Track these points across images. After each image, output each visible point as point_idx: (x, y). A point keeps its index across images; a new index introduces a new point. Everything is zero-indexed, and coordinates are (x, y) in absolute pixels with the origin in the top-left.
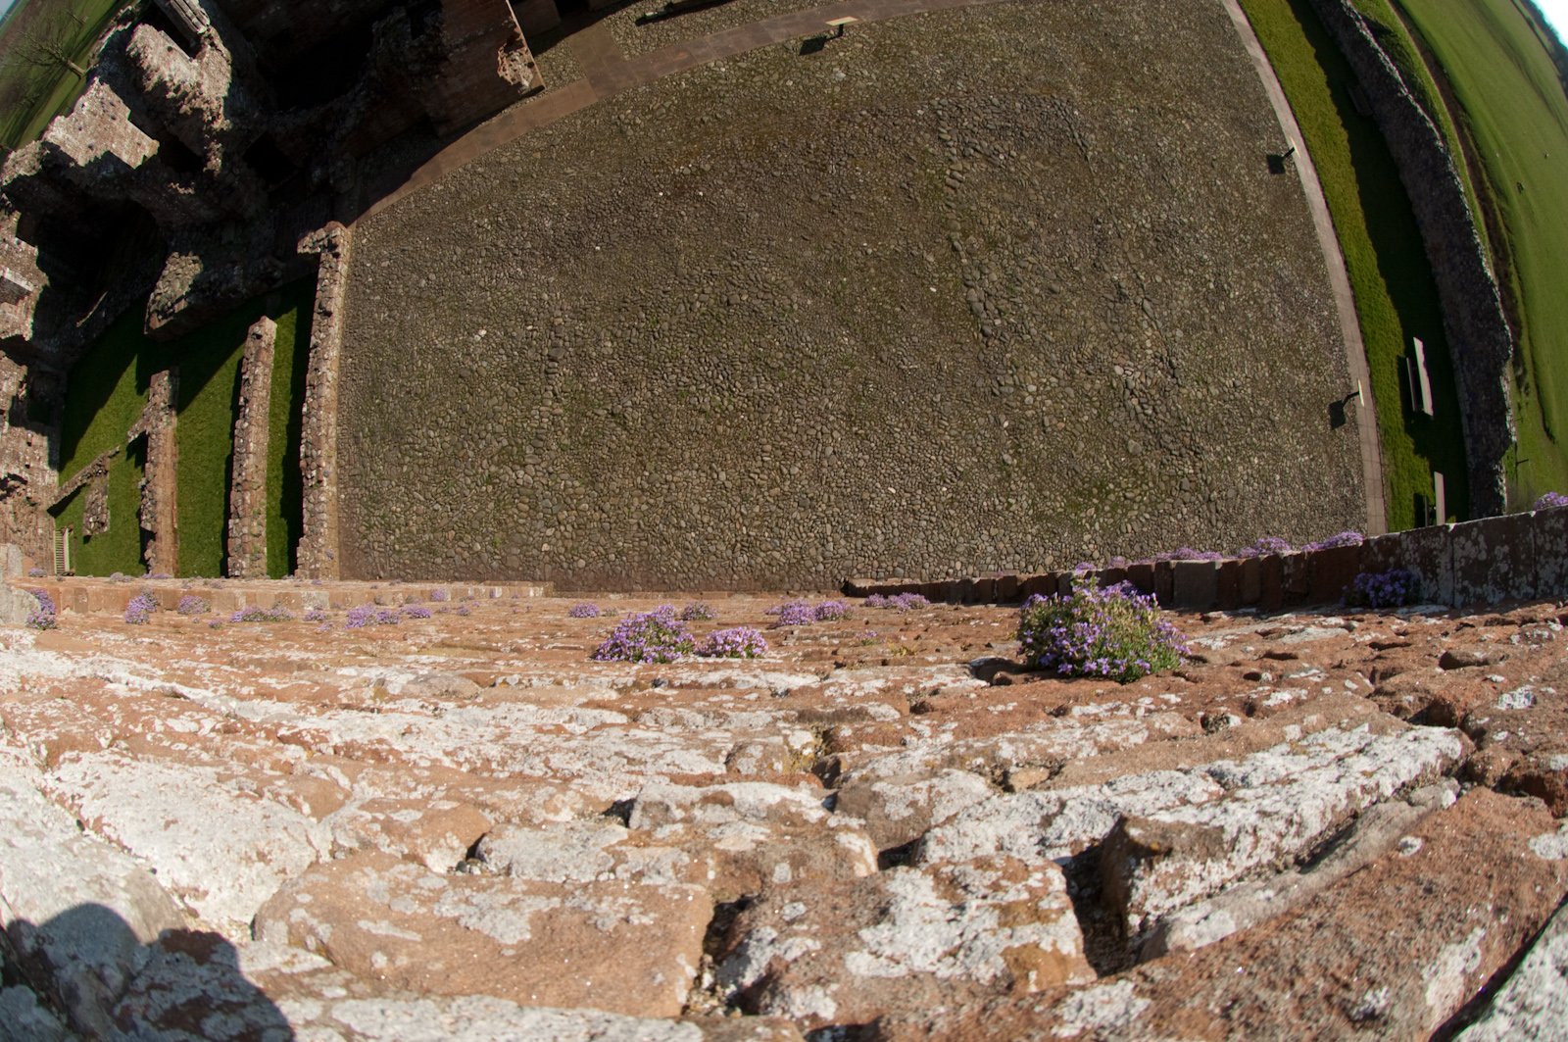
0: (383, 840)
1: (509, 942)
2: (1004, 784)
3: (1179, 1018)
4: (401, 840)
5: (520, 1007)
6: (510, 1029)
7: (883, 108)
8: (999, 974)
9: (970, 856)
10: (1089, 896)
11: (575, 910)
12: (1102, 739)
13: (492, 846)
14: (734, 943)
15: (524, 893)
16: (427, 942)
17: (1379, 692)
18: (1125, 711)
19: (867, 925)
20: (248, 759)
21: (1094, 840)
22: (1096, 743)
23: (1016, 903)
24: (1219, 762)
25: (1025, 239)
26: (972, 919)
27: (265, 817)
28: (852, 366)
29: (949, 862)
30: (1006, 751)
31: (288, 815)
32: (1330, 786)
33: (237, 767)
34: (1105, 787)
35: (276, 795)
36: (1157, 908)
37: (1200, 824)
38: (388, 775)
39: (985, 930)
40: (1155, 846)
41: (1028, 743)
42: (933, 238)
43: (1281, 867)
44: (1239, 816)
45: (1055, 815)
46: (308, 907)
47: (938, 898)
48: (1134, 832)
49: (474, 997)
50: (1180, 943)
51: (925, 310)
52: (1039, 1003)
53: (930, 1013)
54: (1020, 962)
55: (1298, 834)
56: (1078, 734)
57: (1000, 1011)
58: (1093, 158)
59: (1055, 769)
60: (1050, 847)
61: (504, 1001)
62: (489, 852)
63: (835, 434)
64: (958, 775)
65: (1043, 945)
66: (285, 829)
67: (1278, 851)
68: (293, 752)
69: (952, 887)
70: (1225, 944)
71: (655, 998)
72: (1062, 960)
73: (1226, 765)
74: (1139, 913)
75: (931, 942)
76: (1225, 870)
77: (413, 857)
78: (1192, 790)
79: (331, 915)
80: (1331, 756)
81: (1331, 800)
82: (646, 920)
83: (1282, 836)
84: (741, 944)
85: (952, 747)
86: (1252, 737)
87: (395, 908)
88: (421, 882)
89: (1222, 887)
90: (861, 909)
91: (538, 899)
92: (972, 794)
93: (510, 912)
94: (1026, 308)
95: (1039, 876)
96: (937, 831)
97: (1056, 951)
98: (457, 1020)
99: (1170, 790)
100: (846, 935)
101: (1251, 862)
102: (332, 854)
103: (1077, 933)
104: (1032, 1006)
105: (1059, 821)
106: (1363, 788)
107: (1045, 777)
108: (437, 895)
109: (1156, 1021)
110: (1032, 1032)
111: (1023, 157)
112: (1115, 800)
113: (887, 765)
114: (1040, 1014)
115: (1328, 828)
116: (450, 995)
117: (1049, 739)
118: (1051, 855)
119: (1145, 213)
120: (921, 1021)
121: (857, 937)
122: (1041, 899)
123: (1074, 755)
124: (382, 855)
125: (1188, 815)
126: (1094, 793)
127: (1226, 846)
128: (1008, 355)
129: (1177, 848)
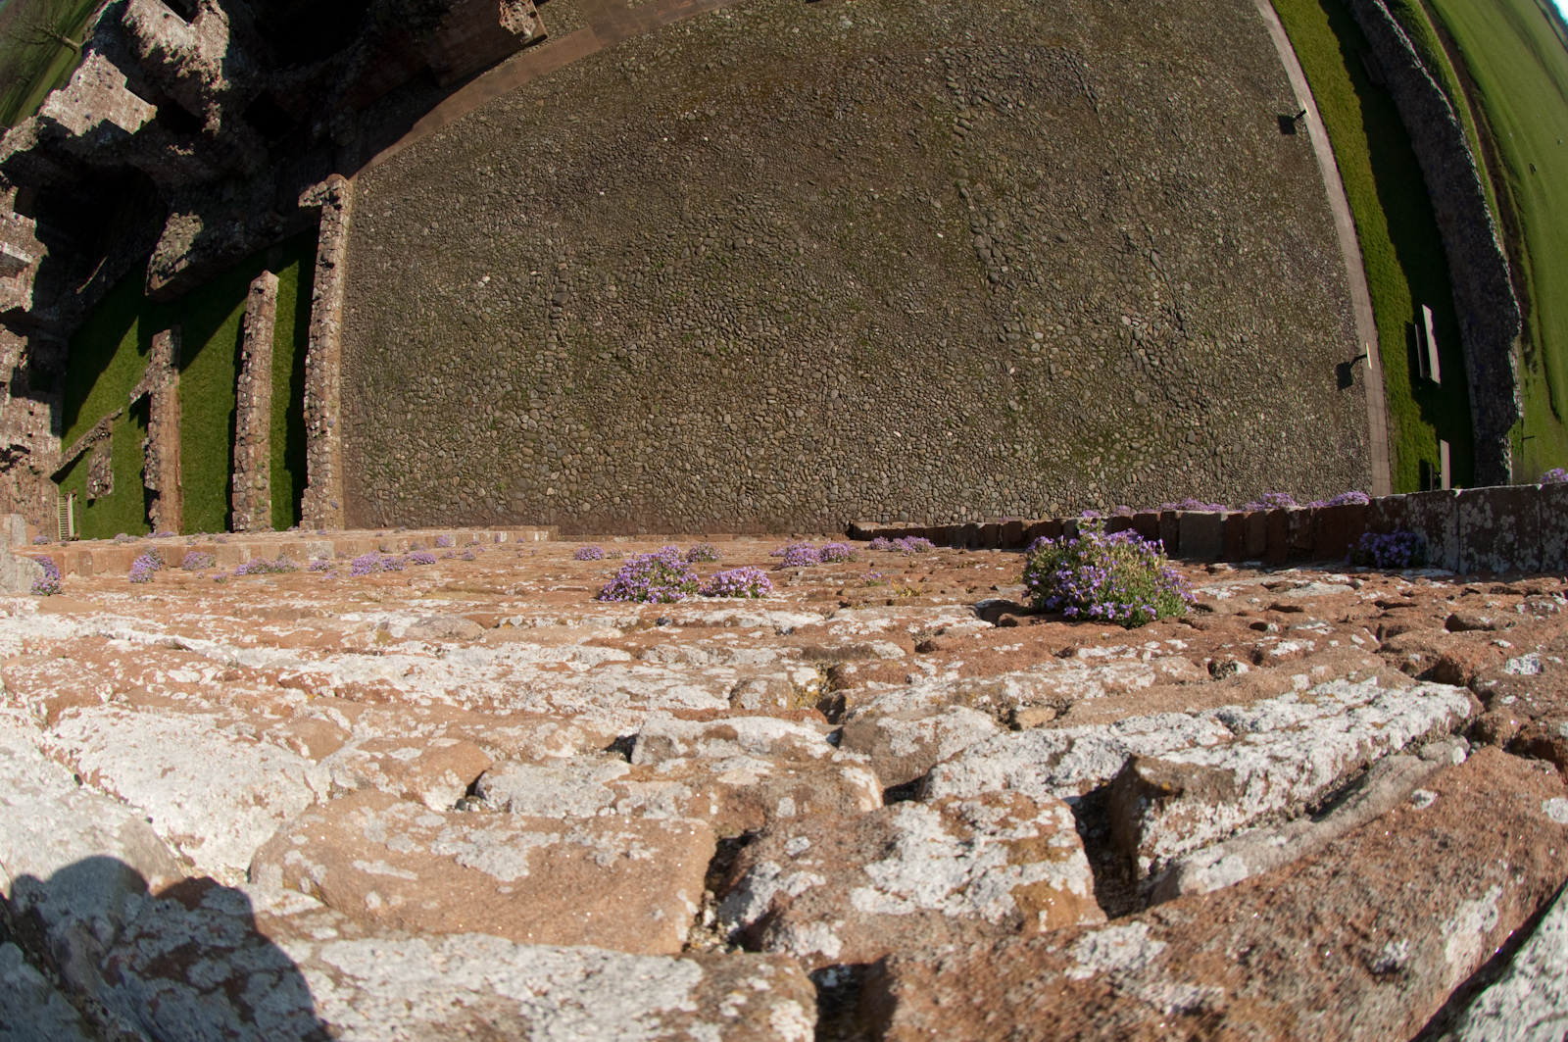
0: (382, 779)
1: (507, 880)
2: (1011, 723)
3: (1196, 962)
4: (400, 779)
5: (515, 945)
6: (504, 968)
7: (891, 56)
8: (1008, 913)
9: (977, 793)
10: (1098, 838)
11: (573, 845)
12: (1109, 680)
13: (491, 782)
14: (737, 878)
15: (523, 829)
16: (423, 881)
17: (1385, 648)
18: (1131, 654)
19: (873, 860)
20: (248, 705)
21: (1102, 780)
22: (1103, 684)
23: (1026, 840)
24: (1228, 707)
25: (1033, 187)
26: (981, 855)
27: (263, 760)
28: (858, 310)
29: (956, 798)
30: (1013, 690)
31: (287, 757)
32: (1340, 736)
33: (236, 713)
34: (1114, 728)
35: (275, 738)
36: (1167, 851)
37: (1211, 766)
38: (388, 714)
39: (994, 867)
40: (1166, 786)
41: (1034, 682)
42: (941, 184)
43: (1292, 815)
44: (1251, 759)
45: (1063, 753)
46: (303, 849)
47: (945, 833)
48: (1145, 772)
49: (468, 935)
50: (1192, 887)
51: (932, 256)
52: (1051, 943)
53: (939, 952)
54: (1030, 900)
55: (1309, 782)
56: (1085, 674)
57: (1011, 951)
58: (1102, 110)
59: (1062, 709)
60: (1058, 786)
61: (498, 939)
62: (489, 788)
63: (841, 377)
64: (965, 712)
65: (1053, 884)
66: (283, 771)
67: (1289, 798)
68: (294, 695)
69: (960, 823)
70: (1240, 888)
71: (655, 934)
72: (1073, 900)
73: (1236, 710)
74: (1149, 855)
75: (938, 879)
76: (1236, 814)
77: (412, 796)
78: (1202, 733)
79: (328, 855)
80: (1340, 706)
81: (1343, 749)
82: (646, 855)
83: (1293, 782)
84: (743, 879)
85: (957, 684)
86: (1260, 684)
87: (392, 847)
88: (419, 821)
89: (1233, 833)
90: (867, 843)
91: (537, 835)
92: (978, 731)
93: (508, 849)
94: (1033, 256)
95: (1048, 813)
96: (944, 767)
97: (1066, 890)
98: (449, 960)
99: (1179, 732)
100: (851, 870)
101: (1262, 808)
102: (330, 795)
103: (1088, 873)
104: (1044, 946)
105: (1067, 760)
106: (1374, 739)
107: (1052, 717)
108: (435, 833)
109: (1172, 965)
110: (1045, 973)
111: (1032, 107)
112: (1124, 739)
113: (892, 700)
114: (1052, 954)
115: (1339, 778)
116: (442, 934)
117: (1056, 678)
118: (1059, 794)
119: (1154, 166)
120: (929, 960)
121: (863, 872)
122: (1051, 836)
123: (1081, 696)
124: (379, 794)
125: (1198, 757)
126: (1102, 732)
127: (1237, 790)
128: (1015, 302)
129: (1188, 789)
